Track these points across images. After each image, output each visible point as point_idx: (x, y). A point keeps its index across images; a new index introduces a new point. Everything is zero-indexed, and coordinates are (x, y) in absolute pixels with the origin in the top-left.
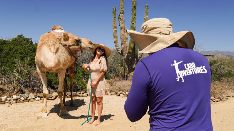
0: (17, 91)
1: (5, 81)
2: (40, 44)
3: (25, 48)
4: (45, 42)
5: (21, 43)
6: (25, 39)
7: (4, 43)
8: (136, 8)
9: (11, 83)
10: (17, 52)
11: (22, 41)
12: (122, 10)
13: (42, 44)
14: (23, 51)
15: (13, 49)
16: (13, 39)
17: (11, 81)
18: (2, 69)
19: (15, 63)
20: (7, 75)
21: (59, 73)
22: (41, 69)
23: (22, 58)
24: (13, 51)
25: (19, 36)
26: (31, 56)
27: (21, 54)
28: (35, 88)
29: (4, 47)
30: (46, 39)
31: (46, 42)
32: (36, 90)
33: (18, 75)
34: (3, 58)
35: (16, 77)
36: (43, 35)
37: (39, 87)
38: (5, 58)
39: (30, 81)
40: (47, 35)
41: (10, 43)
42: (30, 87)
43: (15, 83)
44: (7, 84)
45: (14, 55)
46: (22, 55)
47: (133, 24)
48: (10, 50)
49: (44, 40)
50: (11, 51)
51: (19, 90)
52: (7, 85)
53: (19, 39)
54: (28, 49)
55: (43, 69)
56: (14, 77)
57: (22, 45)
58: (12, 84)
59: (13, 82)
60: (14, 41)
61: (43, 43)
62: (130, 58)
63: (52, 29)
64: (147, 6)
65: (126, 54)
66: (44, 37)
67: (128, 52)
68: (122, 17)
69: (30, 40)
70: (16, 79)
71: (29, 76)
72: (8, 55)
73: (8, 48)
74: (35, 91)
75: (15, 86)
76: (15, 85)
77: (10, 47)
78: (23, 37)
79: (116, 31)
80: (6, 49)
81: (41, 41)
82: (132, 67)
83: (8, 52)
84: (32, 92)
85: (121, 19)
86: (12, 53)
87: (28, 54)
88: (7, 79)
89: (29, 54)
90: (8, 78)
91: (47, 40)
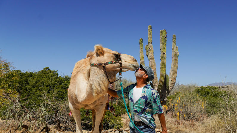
0: (42, 129)
1: (30, 117)
2: (75, 73)
3: (52, 80)
4: (81, 69)
5: (47, 75)
6: (51, 72)
7: (31, 75)
8: (166, 38)
9: (36, 119)
10: (43, 84)
11: (48, 73)
12: (151, 40)
13: (77, 73)
14: (50, 83)
15: (39, 81)
16: (40, 71)
17: (36, 117)
18: (28, 102)
19: (41, 96)
20: (32, 110)
21: (97, 111)
22: (75, 105)
23: (48, 91)
24: (39, 83)
25: (45, 69)
26: (57, 88)
27: (47, 86)
28: (61, 125)
29: (31, 79)
30: (83, 65)
31: (83, 69)
32: (62, 126)
33: (45, 111)
34: (29, 91)
35: (43, 112)
36: (78, 62)
37: (65, 124)
38: (31, 91)
39: (56, 116)
40: (84, 61)
41: (36, 75)
42: (55, 124)
43: (40, 118)
44: (32, 120)
45: (40, 88)
46: (48, 88)
47: (164, 53)
48: (37, 82)
49: (80, 67)
50: (38, 84)
51: (45, 127)
52: (31, 122)
53: (46, 71)
54: (55, 81)
55: (77, 104)
56: (40, 113)
57: (48, 77)
58: (37, 121)
59: (39, 118)
60: (41, 73)
61: (79, 71)
62: (161, 91)
63: (87, 55)
64: (174, 36)
65: (156, 85)
66: (80, 64)
67: (159, 84)
68: (151, 47)
69: (56, 73)
70: (43, 115)
71: (56, 110)
72: (34, 88)
73: (35, 80)
74: (61, 128)
75: (40, 123)
76: (41, 121)
77: (36, 80)
78: (49, 69)
79: (144, 62)
80: (32, 81)
81: (76, 68)
82: (163, 100)
83: (34, 84)
84: (58, 129)
85: (150, 49)
86: (38, 85)
87: (54, 87)
88: (32, 115)
89: (56, 87)
90: (33, 113)
91: (84, 67)
